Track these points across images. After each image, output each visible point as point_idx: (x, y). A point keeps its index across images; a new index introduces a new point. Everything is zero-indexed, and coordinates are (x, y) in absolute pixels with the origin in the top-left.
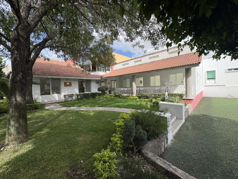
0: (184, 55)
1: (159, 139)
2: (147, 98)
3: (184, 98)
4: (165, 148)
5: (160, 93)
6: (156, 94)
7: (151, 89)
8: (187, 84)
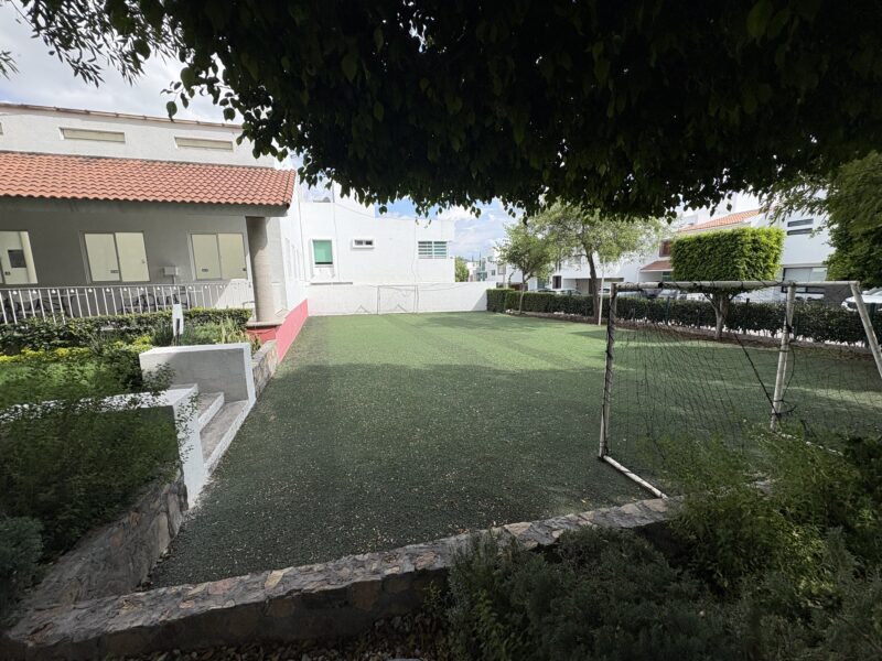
0: (238, 167)
1: (137, 510)
2: (71, 339)
3: (252, 322)
4: (171, 536)
5: (148, 314)
6: (126, 316)
7: (91, 295)
8: (257, 275)
